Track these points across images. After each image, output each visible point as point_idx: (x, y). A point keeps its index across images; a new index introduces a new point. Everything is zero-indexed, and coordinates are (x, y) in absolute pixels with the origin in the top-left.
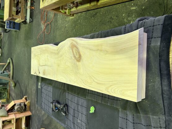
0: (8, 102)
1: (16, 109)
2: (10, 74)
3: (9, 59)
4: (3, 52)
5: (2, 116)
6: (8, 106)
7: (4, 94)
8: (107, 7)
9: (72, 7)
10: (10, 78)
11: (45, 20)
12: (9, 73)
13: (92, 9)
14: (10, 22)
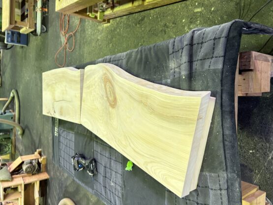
0: (13, 158)
1: (24, 170)
2: (15, 116)
3: (13, 91)
4: (3, 80)
5: (3, 181)
6: (12, 165)
7: (6, 147)
8: (159, 8)
9: (106, 9)
10: (14, 121)
11: (67, 29)
12: (13, 114)
13: (136, 11)
14: (13, 33)
